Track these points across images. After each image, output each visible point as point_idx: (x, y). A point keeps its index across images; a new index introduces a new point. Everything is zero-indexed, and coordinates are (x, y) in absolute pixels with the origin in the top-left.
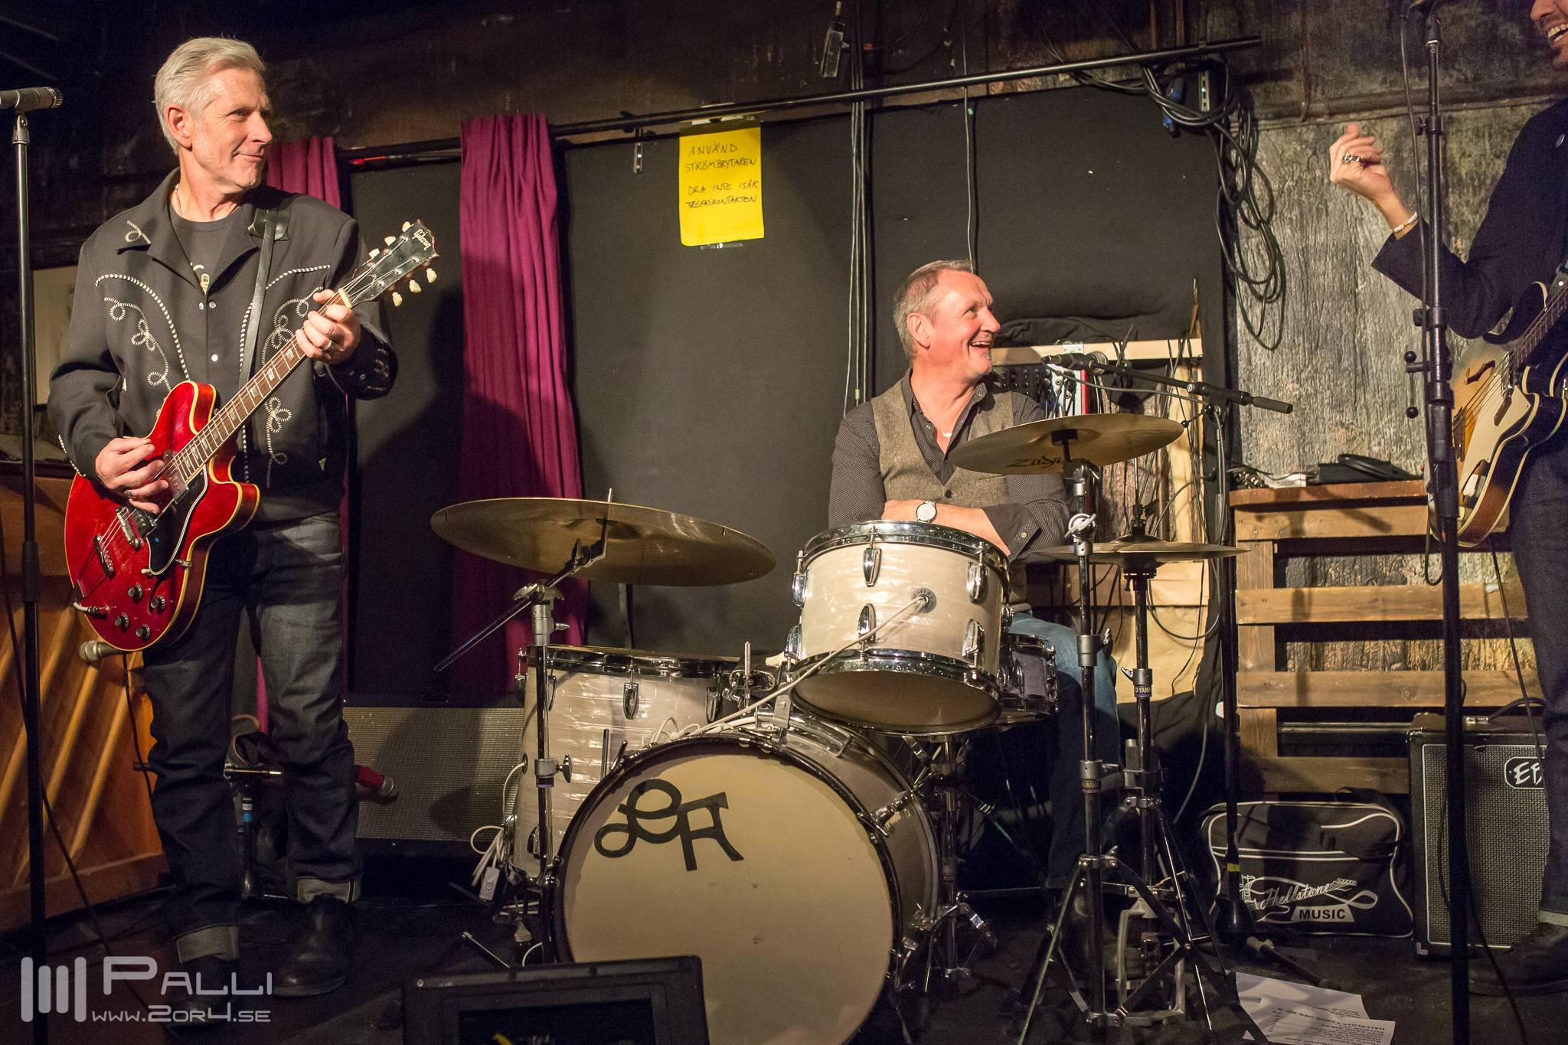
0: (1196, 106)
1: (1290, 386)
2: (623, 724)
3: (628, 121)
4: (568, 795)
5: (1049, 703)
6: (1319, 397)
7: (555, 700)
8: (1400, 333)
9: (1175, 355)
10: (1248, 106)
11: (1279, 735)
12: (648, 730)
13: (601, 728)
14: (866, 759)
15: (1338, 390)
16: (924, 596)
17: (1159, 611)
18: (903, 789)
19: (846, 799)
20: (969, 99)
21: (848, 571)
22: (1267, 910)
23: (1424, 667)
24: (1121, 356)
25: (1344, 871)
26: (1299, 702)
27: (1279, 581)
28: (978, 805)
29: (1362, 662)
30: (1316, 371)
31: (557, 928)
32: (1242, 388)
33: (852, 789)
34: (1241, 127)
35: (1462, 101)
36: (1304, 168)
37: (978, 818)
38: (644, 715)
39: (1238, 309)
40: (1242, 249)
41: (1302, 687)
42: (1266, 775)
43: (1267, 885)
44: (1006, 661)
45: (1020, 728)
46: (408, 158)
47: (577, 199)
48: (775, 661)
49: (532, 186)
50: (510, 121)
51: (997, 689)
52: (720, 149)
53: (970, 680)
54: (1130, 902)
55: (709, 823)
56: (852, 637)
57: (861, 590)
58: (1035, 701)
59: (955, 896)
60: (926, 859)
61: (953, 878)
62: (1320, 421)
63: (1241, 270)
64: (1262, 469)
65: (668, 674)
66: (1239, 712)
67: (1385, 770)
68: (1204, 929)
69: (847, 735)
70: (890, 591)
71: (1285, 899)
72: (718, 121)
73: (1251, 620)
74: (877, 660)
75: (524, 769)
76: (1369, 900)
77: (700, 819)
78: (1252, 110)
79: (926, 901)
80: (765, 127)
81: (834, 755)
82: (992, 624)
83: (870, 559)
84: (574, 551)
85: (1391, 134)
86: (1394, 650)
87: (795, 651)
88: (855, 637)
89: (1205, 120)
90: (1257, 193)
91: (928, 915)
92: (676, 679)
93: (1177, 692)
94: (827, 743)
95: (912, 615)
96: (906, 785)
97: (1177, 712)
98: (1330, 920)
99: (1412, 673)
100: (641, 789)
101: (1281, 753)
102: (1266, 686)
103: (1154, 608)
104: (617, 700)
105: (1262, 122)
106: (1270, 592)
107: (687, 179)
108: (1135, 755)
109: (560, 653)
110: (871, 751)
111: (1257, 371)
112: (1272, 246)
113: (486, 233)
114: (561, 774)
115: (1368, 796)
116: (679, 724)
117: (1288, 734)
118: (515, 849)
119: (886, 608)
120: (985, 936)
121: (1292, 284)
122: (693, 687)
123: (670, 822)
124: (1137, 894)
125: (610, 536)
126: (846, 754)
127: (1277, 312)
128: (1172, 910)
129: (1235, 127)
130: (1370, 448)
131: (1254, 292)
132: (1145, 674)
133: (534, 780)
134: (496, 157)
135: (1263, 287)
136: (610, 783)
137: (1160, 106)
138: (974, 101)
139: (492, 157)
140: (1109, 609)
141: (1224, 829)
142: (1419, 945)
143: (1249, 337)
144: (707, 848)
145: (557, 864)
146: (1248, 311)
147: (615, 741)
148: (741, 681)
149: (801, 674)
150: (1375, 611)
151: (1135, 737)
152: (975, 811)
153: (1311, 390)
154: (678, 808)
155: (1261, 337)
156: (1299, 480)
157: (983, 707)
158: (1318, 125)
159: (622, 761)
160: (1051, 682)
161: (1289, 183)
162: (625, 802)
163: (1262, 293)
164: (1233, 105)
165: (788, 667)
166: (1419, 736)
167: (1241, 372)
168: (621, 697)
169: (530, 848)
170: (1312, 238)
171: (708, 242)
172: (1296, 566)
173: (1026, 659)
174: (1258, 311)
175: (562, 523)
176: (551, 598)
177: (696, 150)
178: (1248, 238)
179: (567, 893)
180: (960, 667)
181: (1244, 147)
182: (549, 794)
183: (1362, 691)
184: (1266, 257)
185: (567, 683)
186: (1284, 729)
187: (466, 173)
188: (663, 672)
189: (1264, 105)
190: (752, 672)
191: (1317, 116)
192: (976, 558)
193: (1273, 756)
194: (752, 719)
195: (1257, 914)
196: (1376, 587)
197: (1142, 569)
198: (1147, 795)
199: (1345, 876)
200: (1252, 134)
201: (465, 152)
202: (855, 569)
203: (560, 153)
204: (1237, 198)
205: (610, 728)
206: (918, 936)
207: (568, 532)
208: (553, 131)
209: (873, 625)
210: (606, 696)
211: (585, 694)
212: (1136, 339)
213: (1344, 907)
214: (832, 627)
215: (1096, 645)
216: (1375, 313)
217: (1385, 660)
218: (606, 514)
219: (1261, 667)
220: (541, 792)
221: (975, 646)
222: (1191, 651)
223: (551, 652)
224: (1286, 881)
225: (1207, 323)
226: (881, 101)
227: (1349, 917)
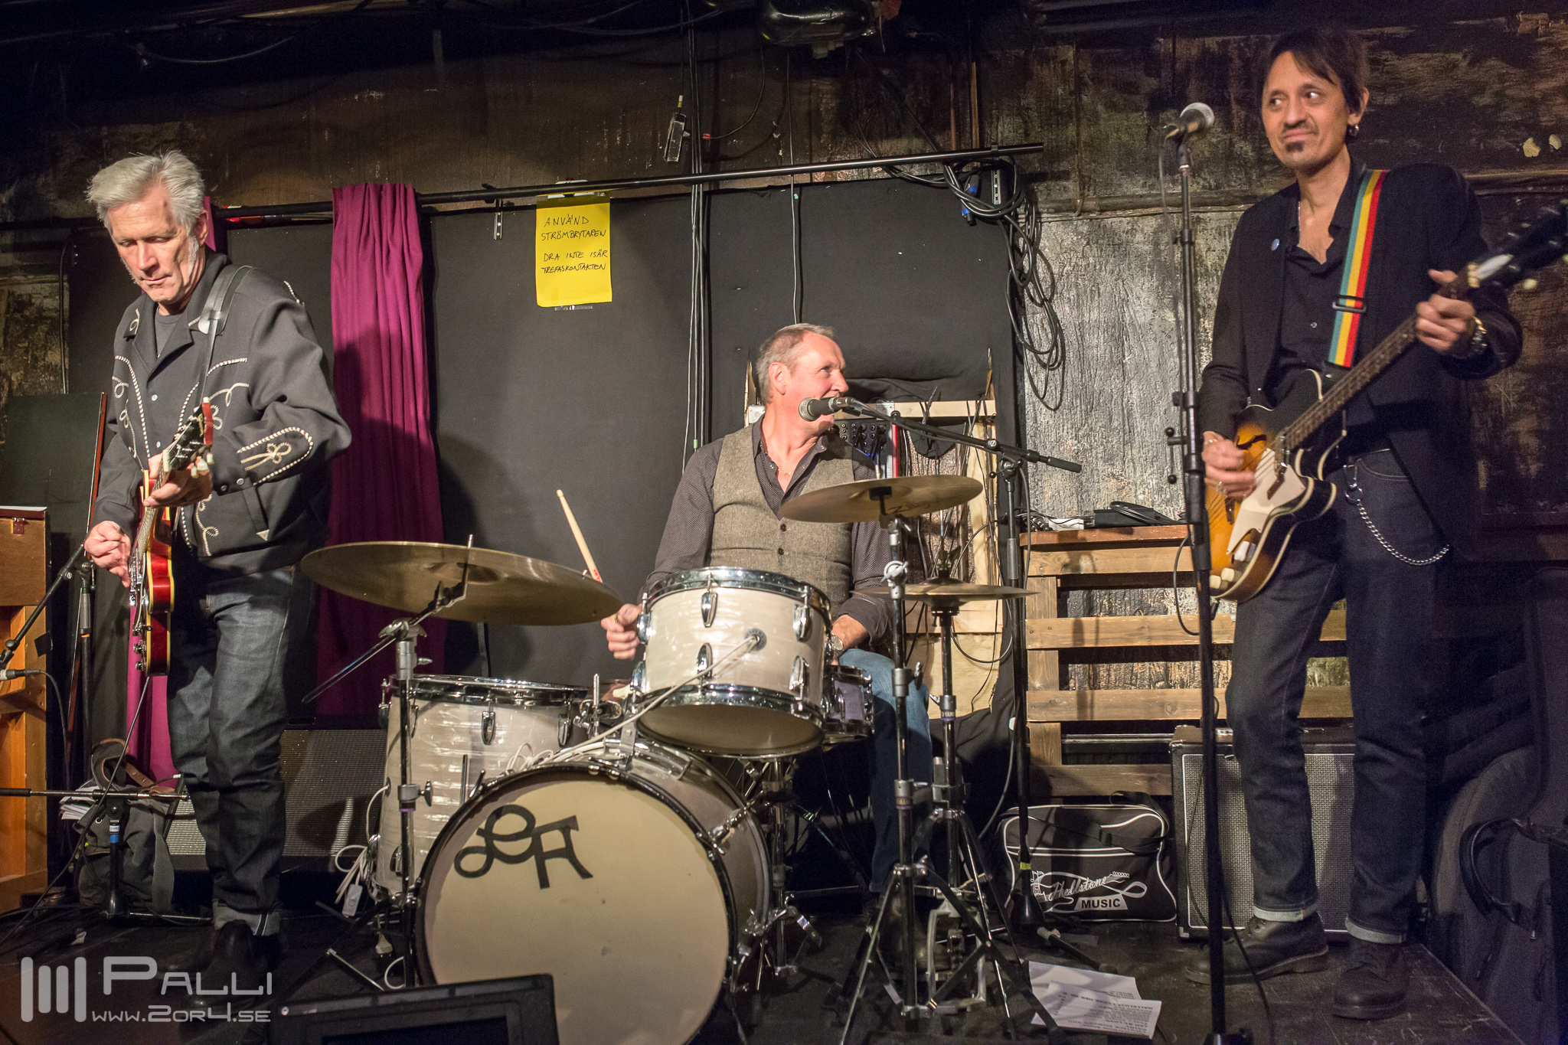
0: (990, 200)
1: (1070, 442)
2: (482, 750)
3: (489, 193)
4: (429, 817)
5: (867, 726)
6: (1094, 452)
7: (418, 728)
8: (1160, 398)
9: (973, 414)
10: (1032, 201)
11: (1063, 745)
12: (504, 755)
13: (461, 753)
14: (704, 779)
15: (1110, 445)
16: (756, 636)
17: (960, 637)
18: (738, 807)
19: (687, 820)
20: (795, 185)
21: (687, 613)
22: (1055, 901)
23: (1183, 685)
24: (927, 413)
25: (1119, 865)
26: (1079, 717)
27: (1062, 612)
28: (802, 813)
29: (1132, 682)
30: (1091, 429)
31: (418, 945)
32: (1030, 447)
33: (693, 812)
34: (1027, 219)
35: (1206, 205)
36: (1080, 255)
37: (803, 825)
38: (501, 741)
39: (1026, 374)
40: (1029, 323)
41: (1082, 703)
42: (1053, 782)
43: (1054, 879)
44: (829, 692)
45: (840, 747)
46: (282, 219)
47: (441, 262)
48: (621, 692)
49: (399, 249)
50: (379, 189)
51: (821, 718)
52: (573, 221)
53: (797, 711)
54: (937, 903)
55: (562, 845)
56: (692, 672)
57: (699, 630)
58: (854, 725)
59: (784, 900)
60: (758, 870)
61: (782, 885)
62: (1095, 472)
63: (1027, 341)
64: (1047, 513)
65: (523, 703)
66: (1028, 725)
67: (1152, 775)
68: (1001, 922)
69: (686, 758)
70: (725, 631)
71: (1070, 892)
72: (572, 196)
73: (1038, 645)
74: (714, 694)
75: (388, 792)
76: (1140, 890)
77: (552, 841)
78: (1036, 203)
79: (758, 906)
80: (612, 202)
81: (675, 778)
82: (816, 660)
83: (707, 602)
84: (437, 593)
85: (1151, 230)
86: (1158, 670)
87: (640, 685)
88: (694, 673)
89: (997, 212)
90: (1041, 276)
91: (759, 921)
92: (530, 708)
93: (976, 709)
94: (667, 766)
95: (745, 652)
96: (739, 802)
97: (976, 727)
98: (1108, 908)
99: (1173, 690)
100: (498, 814)
101: (1064, 763)
102: (1051, 704)
103: (955, 635)
104: (476, 728)
105: (1044, 215)
106: (1055, 621)
107: (542, 247)
108: (942, 771)
109: (423, 685)
110: (709, 772)
111: (1041, 428)
112: (1054, 321)
113: (355, 290)
114: (422, 799)
115: (1139, 798)
116: (534, 748)
117: (1071, 745)
118: (378, 866)
119: (721, 647)
120: (810, 937)
121: (1070, 355)
122: (545, 713)
123: (525, 844)
124: (943, 896)
125: (471, 579)
126: (687, 776)
127: (1058, 377)
128: (974, 908)
129: (1022, 218)
130: (1136, 496)
131: (1039, 361)
132: (950, 700)
133: (397, 804)
134: (366, 221)
135: (1046, 356)
136: (469, 809)
137: (959, 198)
138: (799, 187)
139: (362, 221)
140: (917, 636)
141: (1017, 831)
142: (1182, 929)
143: (1035, 399)
144: (558, 868)
145: (418, 885)
146: (1034, 375)
147: (474, 765)
148: (591, 711)
149: (646, 706)
150: (1142, 637)
151: (942, 755)
152: (801, 819)
153: (1087, 446)
154: (532, 831)
155: (1045, 400)
156: (1078, 524)
157: (808, 733)
158: (1091, 219)
159: (481, 788)
160: (868, 707)
161: (1068, 268)
162: (483, 826)
163: (1045, 361)
164: (1020, 200)
165: (634, 699)
166: (1180, 747)
167: (1028, 428)
168: (479, 724)
169: (393, 867)
170: (1087, 315)
171: (562, 304)
172: (1076, 597)
173: (846, 688)
174: (1042, 376)
175: (426, 566)
176: (416, 635)
177: (551, 221)
178: (1034, 314)
179: (428, 911)
180: (787, 699)
181: (1030, 236)
182: (411, 817)
183: (1132, 706)
184: (1049, 330)
185: (429, 712)
186: (1067, 741)
187: (337, 235)
188: (518, 702)
189: (1046, 201)
190: (600, 702)
191: (1091, 212)
192: (802, 600)
193: (1058, 764)
194: (600, 744)
195: (1045, 905)
196: (1142, 617)
197: (947, 608)
198: (953, 806)
199: (1119, 869)
200: (1036, 226)
201: (336, 215)
202: (693, 611)
203: (426, 219)
204: (1024, 279)
205: (469, 754)
206: (752, 942)
207: (429, 574)
208: (420, 199)
209: (710, 663)
210: (466, 724)
211: (445, 722)
212: (939, 400)
213: (1119, 896)
214: (673, 663)
215: (908, 677)
216: (1140, 381)
217: (1150, 679)
218: (466, 559)
219: (1047, 686)
220: (404, 816)
221: (801, 681)
222: (987, 673)
223: (413, 683)
224: (1071, 875)
225: (1000, 386)
226: (718, 185)
227: (1123, 905)
